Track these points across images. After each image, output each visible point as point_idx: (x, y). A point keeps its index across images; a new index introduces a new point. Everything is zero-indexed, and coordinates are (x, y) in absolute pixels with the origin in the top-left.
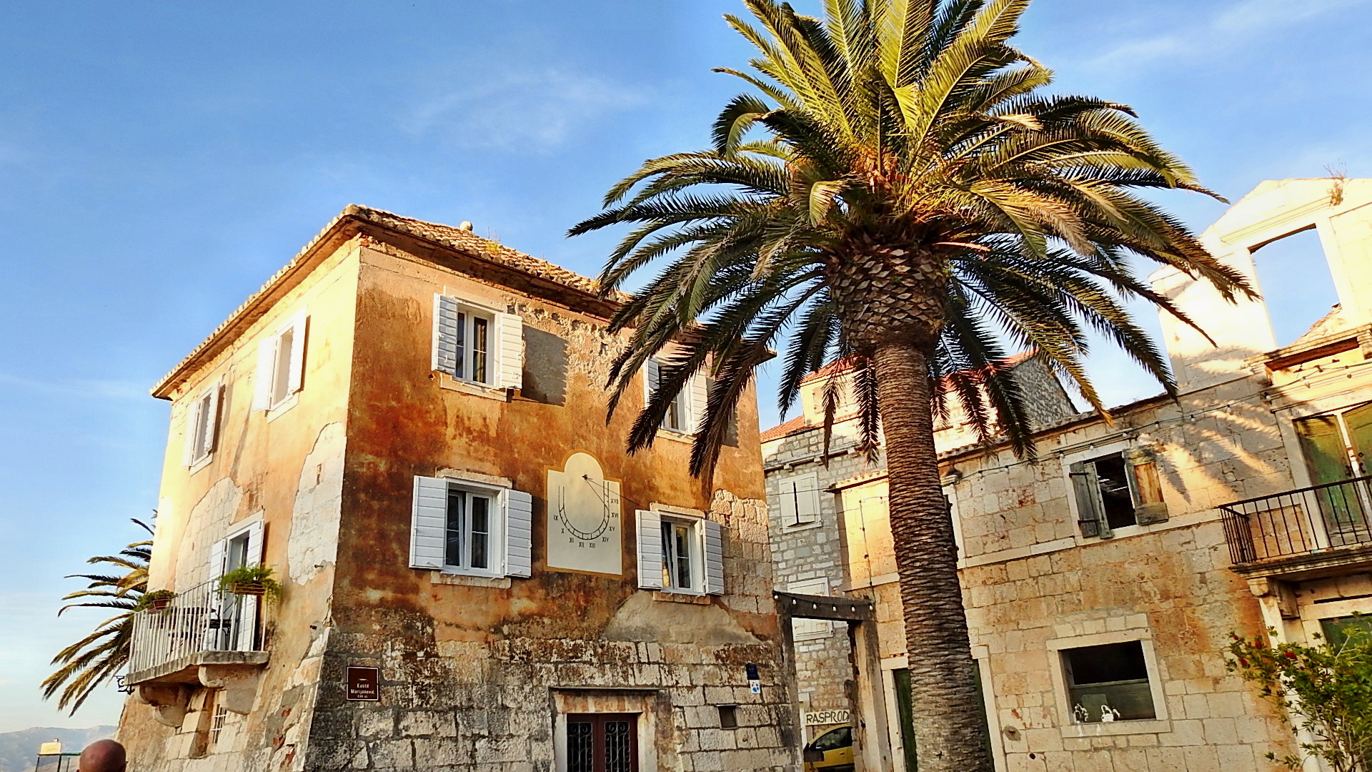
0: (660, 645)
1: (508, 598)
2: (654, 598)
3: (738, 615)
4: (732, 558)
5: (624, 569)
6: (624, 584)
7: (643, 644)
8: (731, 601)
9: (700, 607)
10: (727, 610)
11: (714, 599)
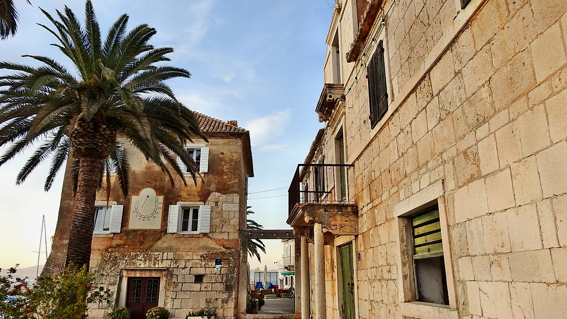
0: (174, 253)
1: (112, 240)
2: (174, 236)
3: (217, 241)
4: (217, 218)
5: (162, 227)
6: (161, 232)
7: (166, 253)
8: (214, 235)
9: (197, 238)
10: (211, 238)
11: (205, 235)
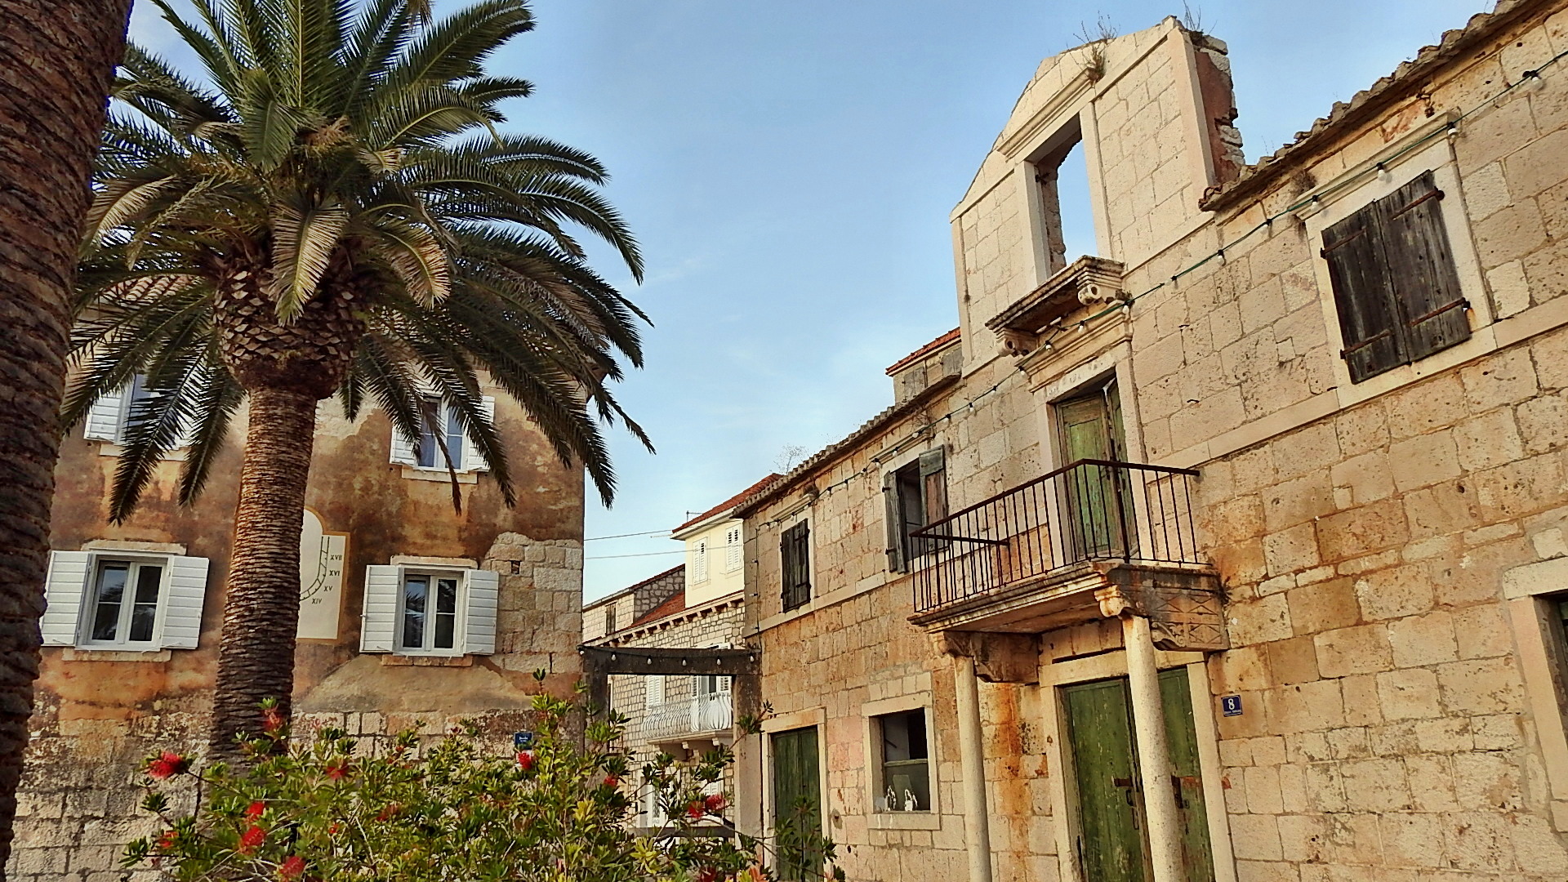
0: (383, 715)
1: (166, 671)
2: (382, 663)
3: (514, 676)
4: (518, 610)
5: (342, 632)
6: (339, 648)
7: (357, 715)
8: (507, 661)
9: (456, 670)
10: (498, 670)
11: (480, 659)
